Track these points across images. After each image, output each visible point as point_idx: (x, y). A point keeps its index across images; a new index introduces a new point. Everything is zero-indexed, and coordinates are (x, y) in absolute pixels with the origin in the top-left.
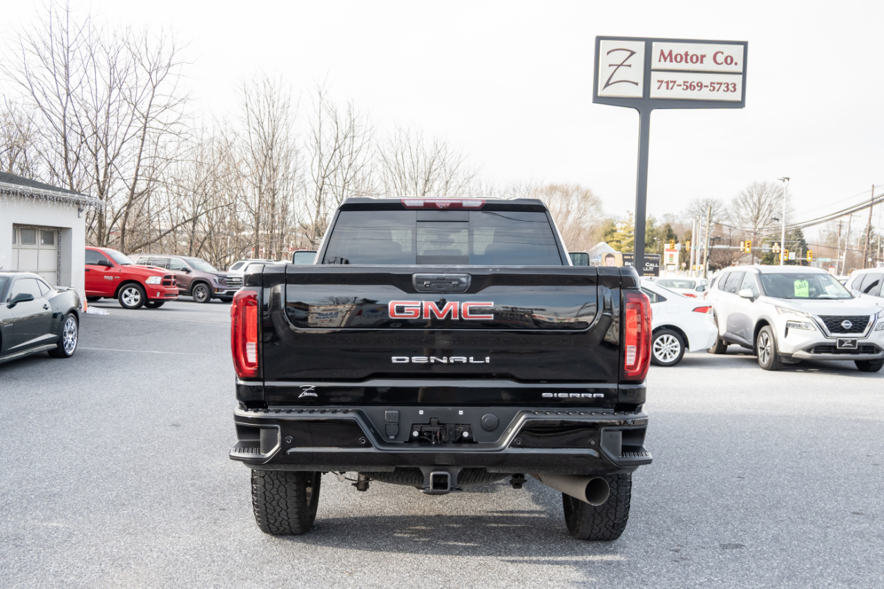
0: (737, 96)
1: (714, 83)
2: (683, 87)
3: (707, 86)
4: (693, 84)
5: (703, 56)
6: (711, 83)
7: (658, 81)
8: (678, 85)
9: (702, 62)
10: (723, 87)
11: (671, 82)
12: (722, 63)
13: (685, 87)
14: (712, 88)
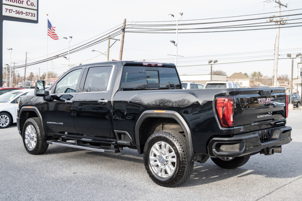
0: (35, 19)
1: (27, 13)
2: (15, 12)
3: (24, 13)
4: (19, 12)
5: (23, 1)
6: (26, 12)
7: (6, 9)
8: (14, 12)
9: (22, 4)
10: (30, 15)
11: (11, 10)
12: (30, 5)
13: (16, 13)
14: (26, 14)
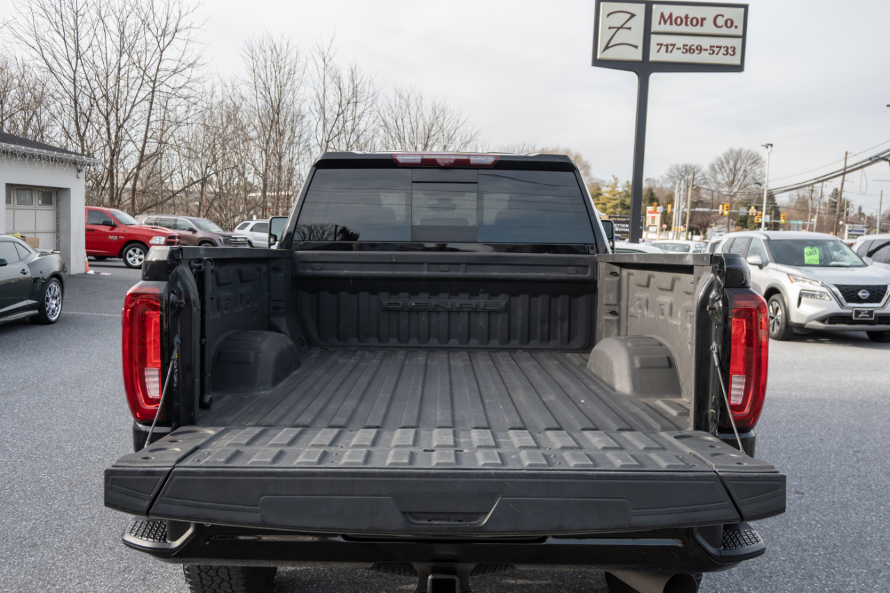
0: (736, 60)
1: (714, 47)
2: (682, 50)
3: (706, 50)
4: (692, 47)
5: (703, 19)
6: (711, 47)
7: (658, 44)
8: (678, 49)
9: (702, 25)
10: (723, 51)
11: (671, 45)
12: (722, 26)
13: (684, 51)
14: (711, 52)
